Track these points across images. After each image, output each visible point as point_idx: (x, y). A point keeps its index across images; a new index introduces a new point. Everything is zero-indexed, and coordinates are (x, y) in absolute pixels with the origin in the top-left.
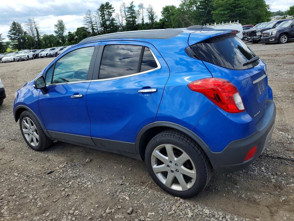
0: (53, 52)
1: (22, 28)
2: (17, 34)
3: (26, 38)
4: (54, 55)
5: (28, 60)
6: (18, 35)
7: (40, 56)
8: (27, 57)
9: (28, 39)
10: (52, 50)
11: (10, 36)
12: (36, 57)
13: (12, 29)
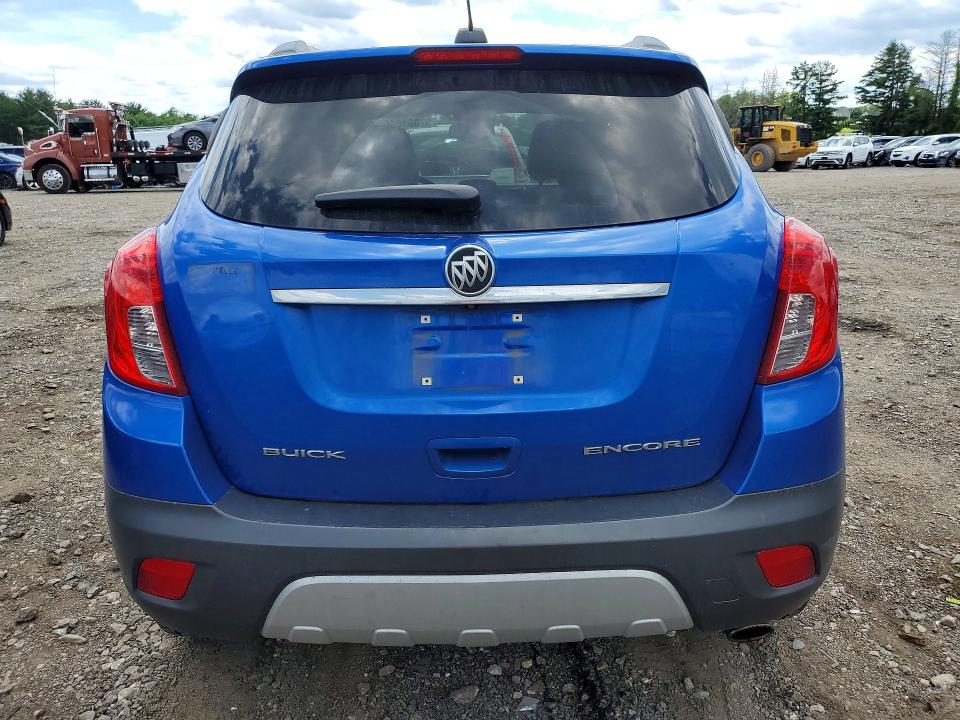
0: (943, 150)
1: (911, 65)
2: (888, 84)
3: (912, 98)
4: (943, 162)
5: (844, 167)
6: (891, 87)
7: (892, 158)
8: (844, 160)
9: (915, 102)
10: (941, 141)
11: (864, 90)
12: (878, 160)
13: (879, 65)
